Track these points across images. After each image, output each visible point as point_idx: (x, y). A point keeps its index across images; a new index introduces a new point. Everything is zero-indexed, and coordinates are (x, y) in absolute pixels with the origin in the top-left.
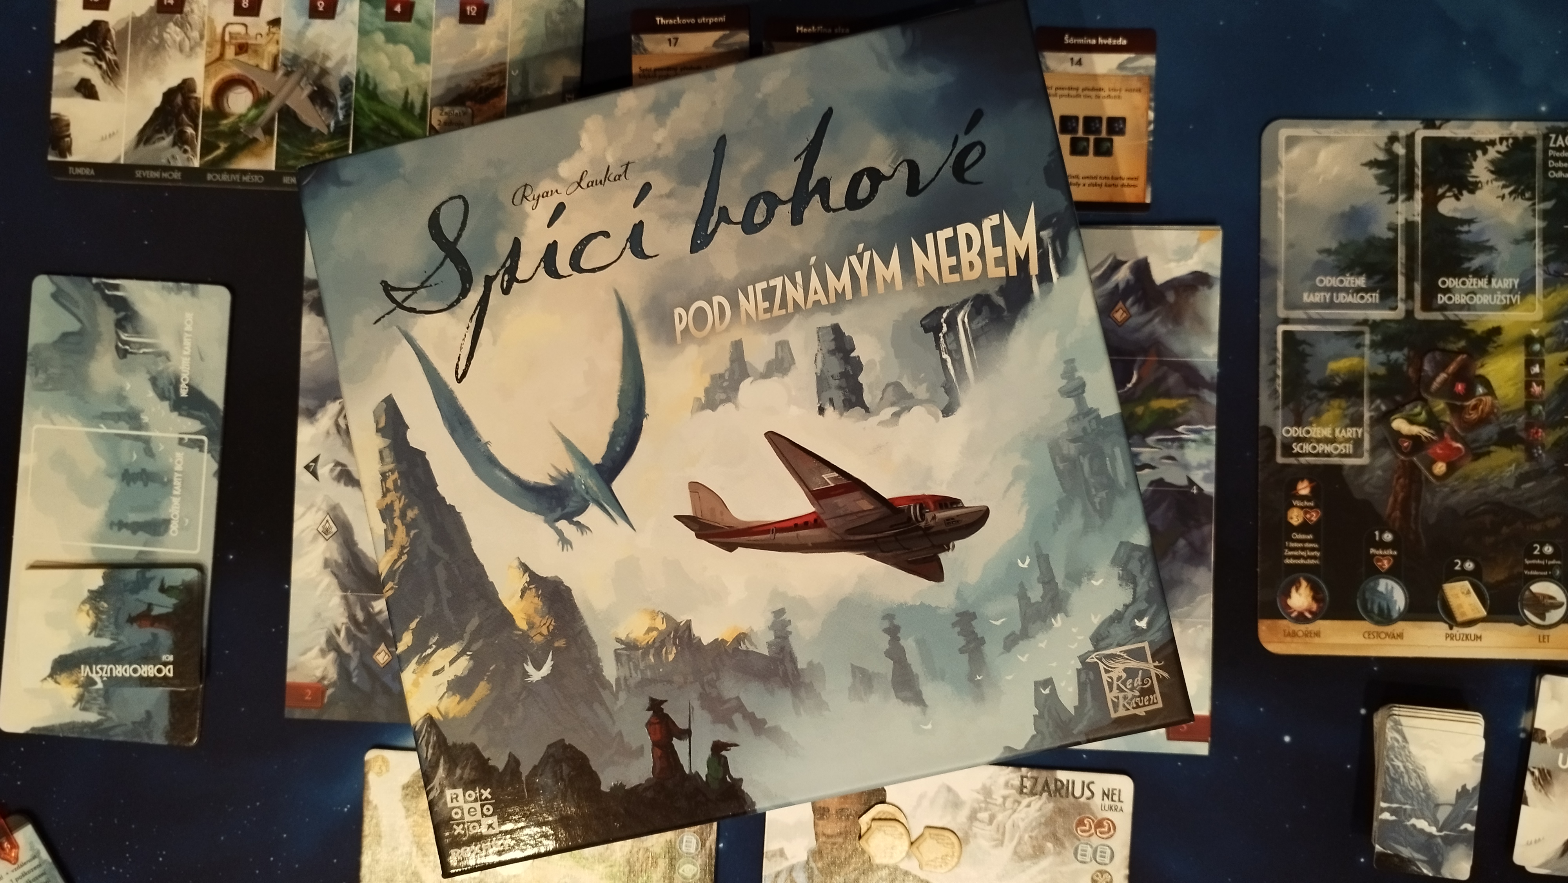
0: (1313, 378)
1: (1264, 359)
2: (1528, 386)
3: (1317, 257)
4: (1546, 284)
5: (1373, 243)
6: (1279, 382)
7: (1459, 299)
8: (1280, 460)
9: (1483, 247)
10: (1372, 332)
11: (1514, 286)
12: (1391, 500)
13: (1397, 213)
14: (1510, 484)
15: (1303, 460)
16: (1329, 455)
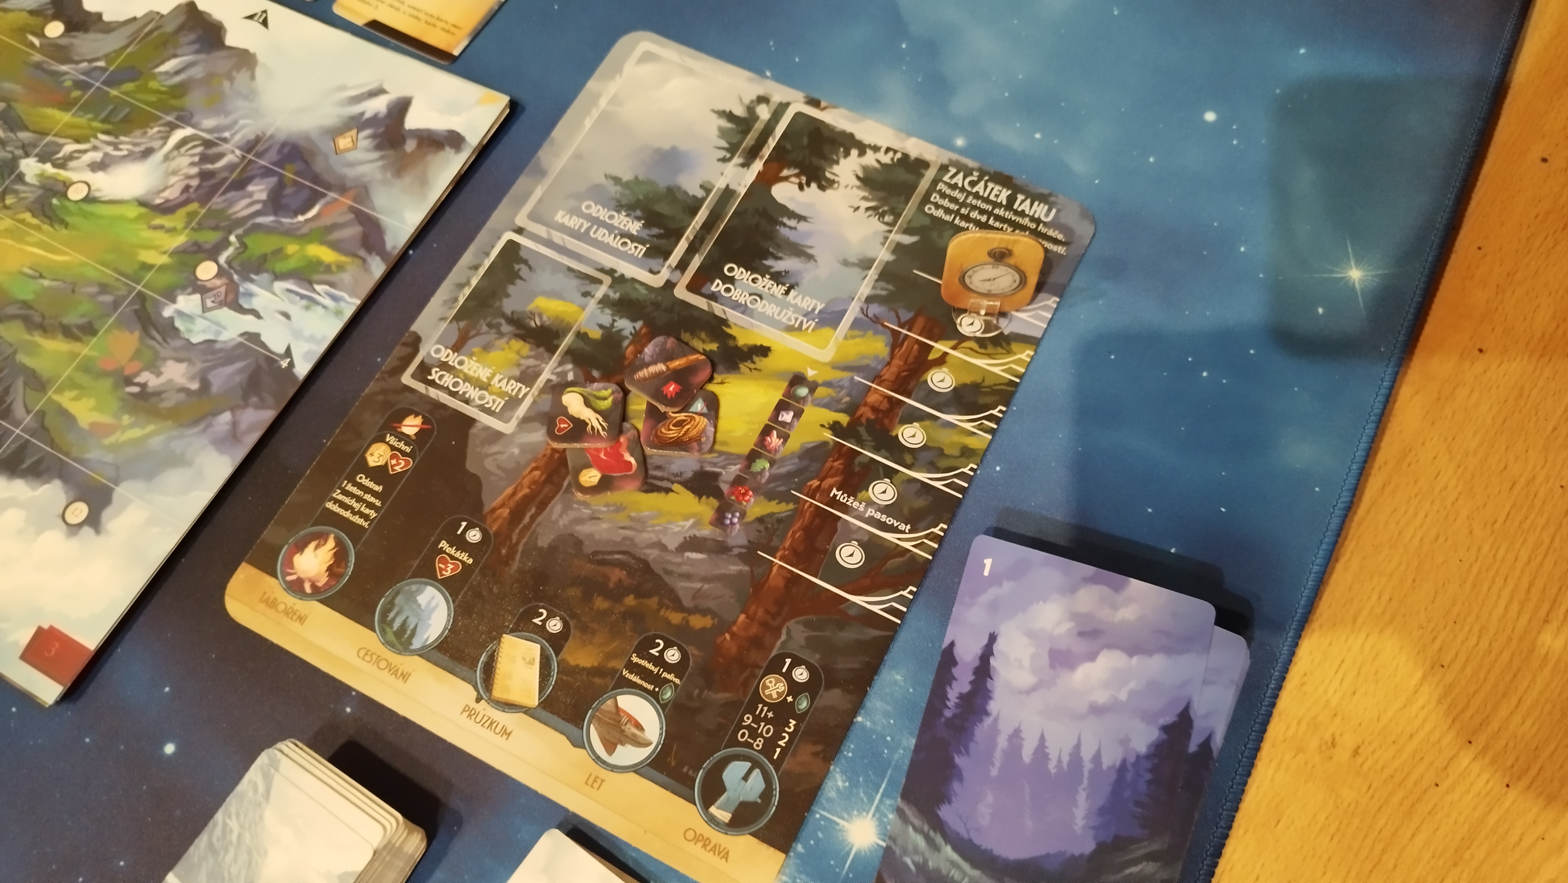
0: (509, 306)
1: (467, 258)
2: (766, 431)
3: (602, 180)
4: (856, 324)
5: (672, 193)
6: (467, 291)
7: (736, 294)
8: (407, 379)
9: (799, 251)
10: (611, 287)
11: (814, 310)
12: (509, 490)
13: (722, 174)
14: (672, 543)
15: (433, 393)
16: (467, 402)
